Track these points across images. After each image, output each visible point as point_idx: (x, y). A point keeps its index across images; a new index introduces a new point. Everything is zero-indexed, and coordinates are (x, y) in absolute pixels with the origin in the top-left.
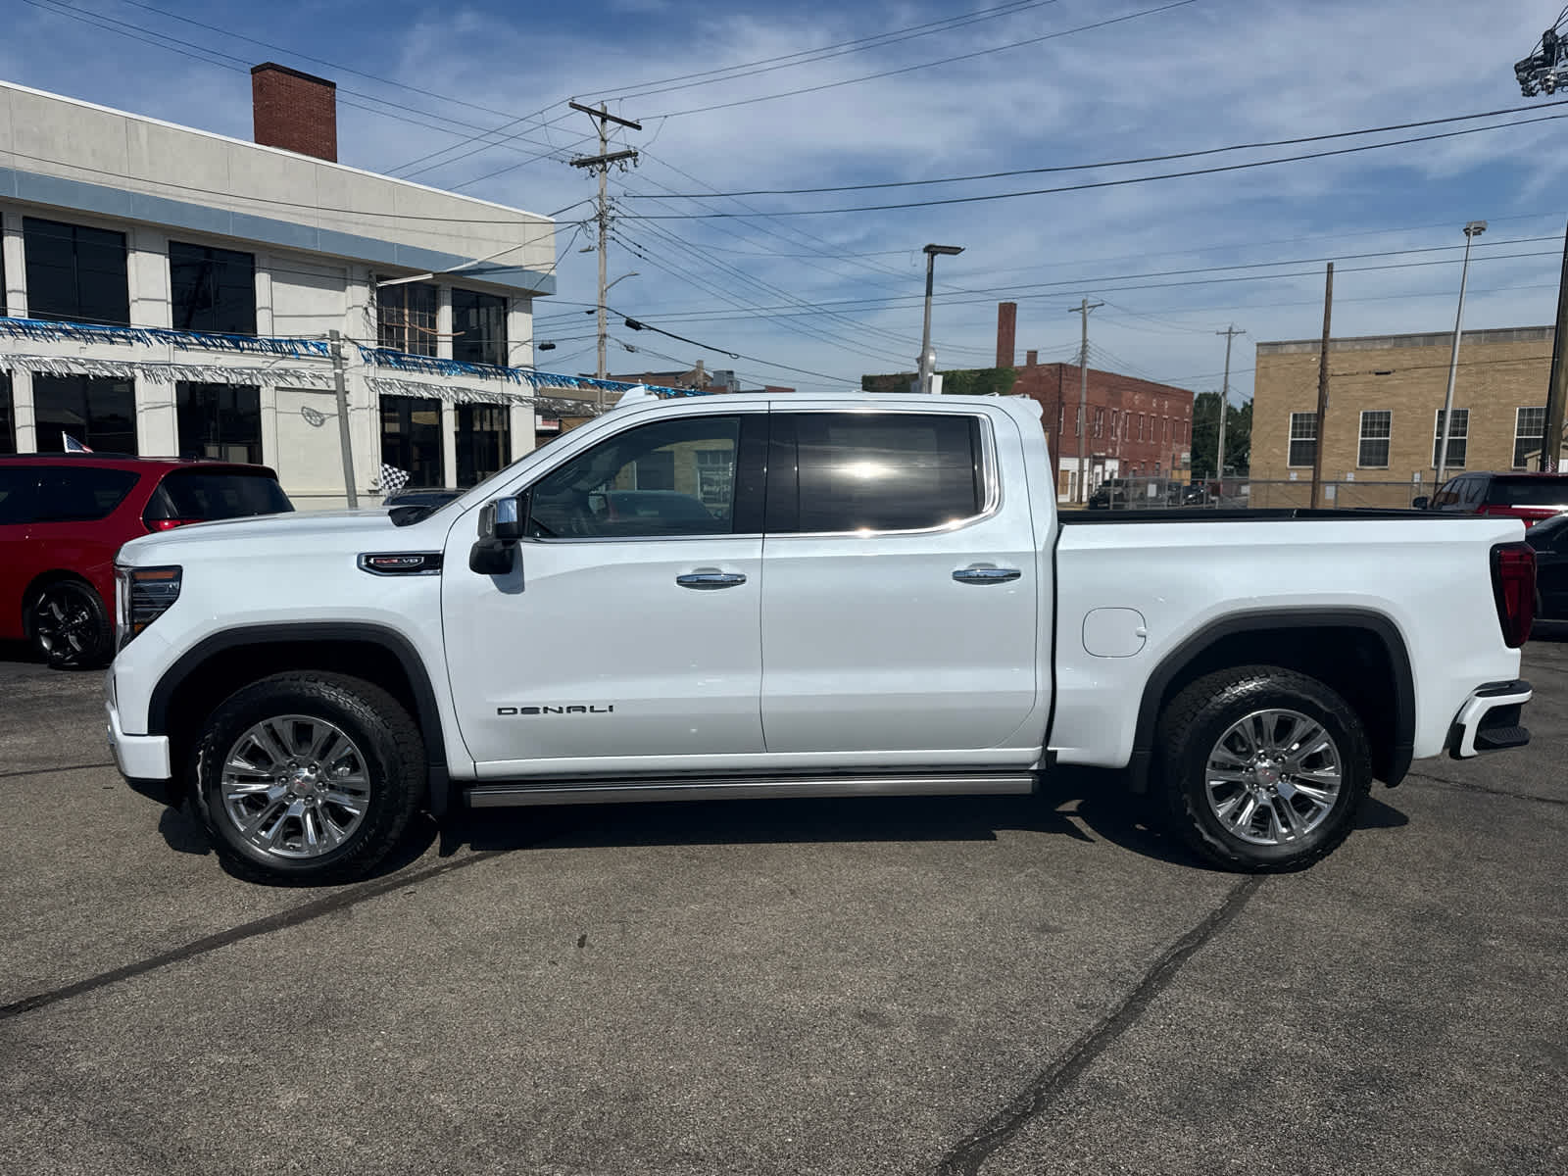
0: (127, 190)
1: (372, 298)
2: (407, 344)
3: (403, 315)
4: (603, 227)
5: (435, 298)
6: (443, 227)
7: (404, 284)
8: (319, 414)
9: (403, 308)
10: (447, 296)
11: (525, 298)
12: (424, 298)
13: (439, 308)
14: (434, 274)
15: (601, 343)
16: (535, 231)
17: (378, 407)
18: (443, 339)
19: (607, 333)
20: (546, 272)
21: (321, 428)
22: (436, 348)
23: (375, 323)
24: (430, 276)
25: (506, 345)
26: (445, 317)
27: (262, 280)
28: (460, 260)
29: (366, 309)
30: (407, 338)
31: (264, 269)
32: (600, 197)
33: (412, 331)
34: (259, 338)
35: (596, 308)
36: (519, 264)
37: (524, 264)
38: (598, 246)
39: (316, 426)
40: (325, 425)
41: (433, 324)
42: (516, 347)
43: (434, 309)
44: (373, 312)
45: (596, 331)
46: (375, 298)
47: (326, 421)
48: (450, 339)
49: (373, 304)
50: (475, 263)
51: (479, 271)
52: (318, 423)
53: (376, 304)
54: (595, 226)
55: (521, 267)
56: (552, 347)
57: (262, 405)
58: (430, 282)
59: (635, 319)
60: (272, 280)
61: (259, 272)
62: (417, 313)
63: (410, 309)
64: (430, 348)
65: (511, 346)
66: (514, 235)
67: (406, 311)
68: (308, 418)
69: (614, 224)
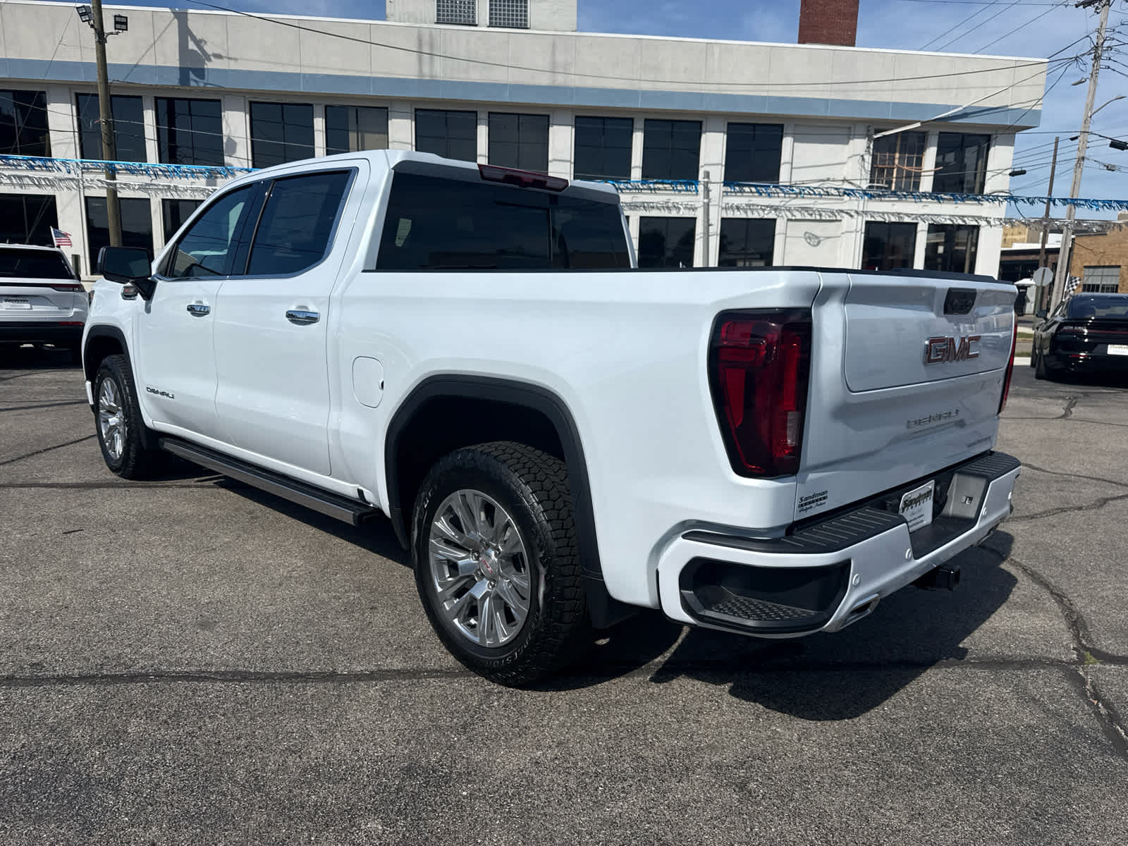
0: (703, 92)
1: (868, 147)
2: (894, 180)
3: (894, 159)
4: (1097, 58)
5: (924, 142)
6: (933, 82)
7: (897, 133)
8: (817, 237)
9: (895, 152)
10: (934, 139)
11: (1008, 133)
12: (913, 143)
13: (926, 149)
14: (922, 123)
15: (1078, 165)
16: (1025, 72)
17: (863, 230)
18: (926, 174)
19: (1086, 156)
20: (1029, 108)
21: (818, 247)
22: (919, 183)
23: (868, 167)
24: (918, 125)
25: (985, 174)
26: (930, 156)
27: (787, 142)
28: (949, 108)
29: (862, 156)
30: (895, 175)
31: (788, 135)
32: (1098, 31)
33: (900, 170)
34: (780, 184)
35: (1079, 134)
36: (1005, 104)
37: (1009, 104)
38: (1090, 76)
39: (814, 246)
40: (821, 245)
41: (919, 162)
42: (993, 176)
43: (921, 150)
44: (868, 159)
45: (1076, 155)
46: (872, 146)
47: (822, 242)
48: (933, 173)
49: (869, 151)
50: (961, 109)
51: (965, 115)
52: (816, 244)
53: (871, 151)
54: (1089, 59)
55: (1007, 106)
56: (1023, 172)
57: (777, 232)
58: (917, 130)
59: (1120, 139)
60: (795, 141)
61: (786, 136)
62: (907, 155)
63: (900, 153)
64: (914, 182)
65: (988, 175)
66: (1002, 79)
67: (897, 155)
68: (809, 241)
69: (1111, 54)
